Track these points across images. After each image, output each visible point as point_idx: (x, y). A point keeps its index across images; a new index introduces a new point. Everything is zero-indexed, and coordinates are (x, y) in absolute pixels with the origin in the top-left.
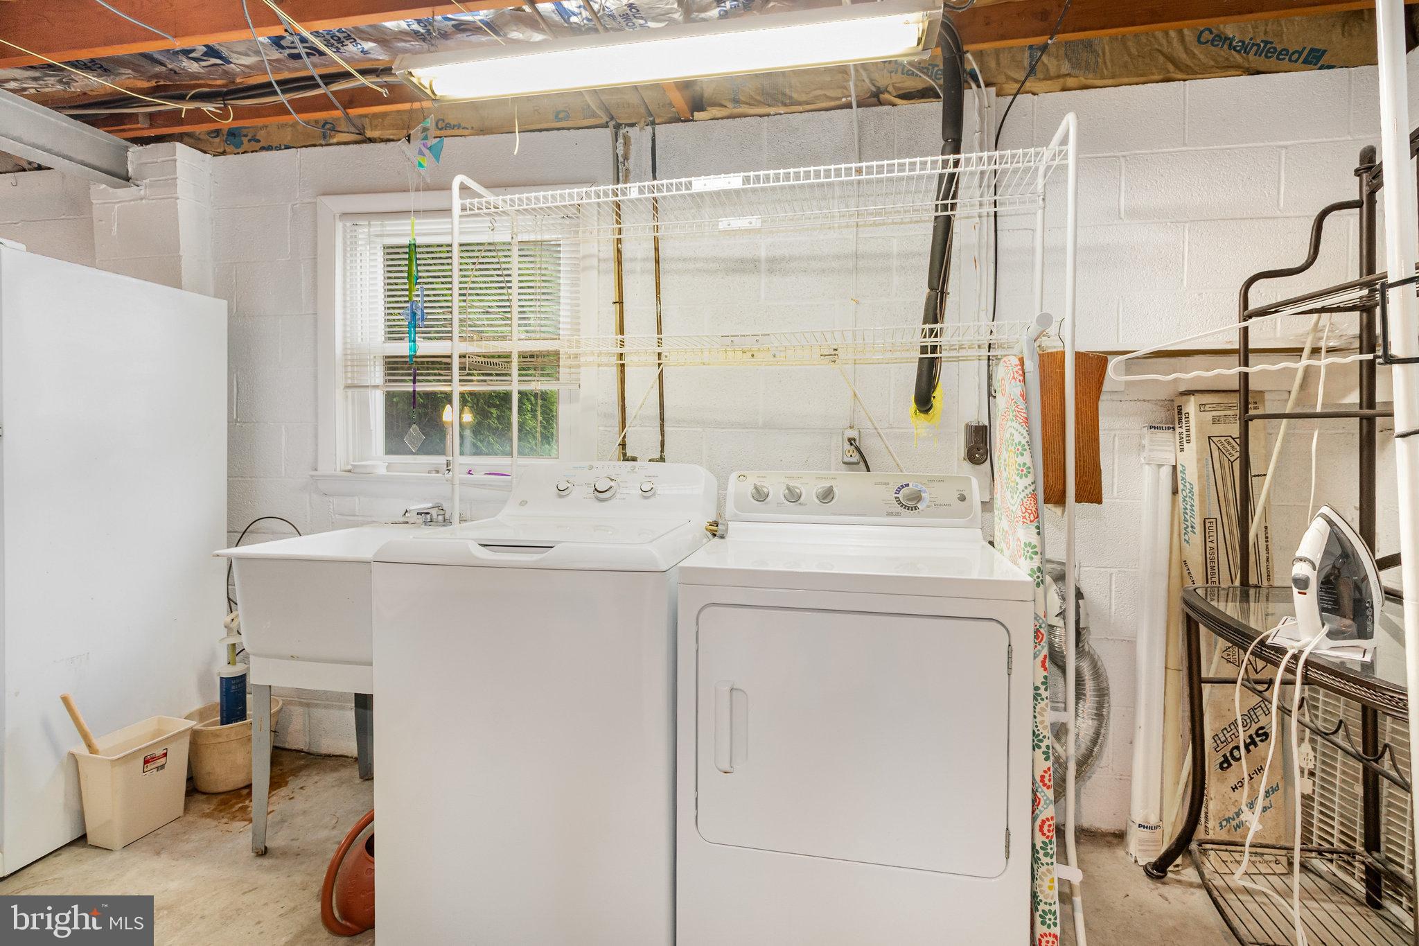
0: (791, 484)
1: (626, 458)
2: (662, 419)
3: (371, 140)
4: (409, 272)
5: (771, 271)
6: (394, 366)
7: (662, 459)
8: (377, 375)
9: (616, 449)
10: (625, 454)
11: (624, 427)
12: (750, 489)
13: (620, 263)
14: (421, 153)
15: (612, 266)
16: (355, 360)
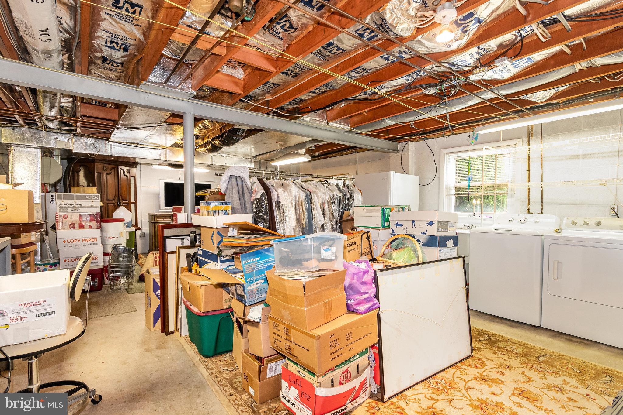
0: (585, 220)
1: (529, 213)
2: (542, 202)
3: (456, 134)
4: (469, 169)
5: (583, 158)
6: (458, 189)
7: (542, 213)
8: (453, 192)
9: (526, 210)
10: (529, 212)
11: (529, 205)
12: (571, 222)
13: (529, 160)
14: (472, 140)
15: (527, 160)
16: (448, 189)
